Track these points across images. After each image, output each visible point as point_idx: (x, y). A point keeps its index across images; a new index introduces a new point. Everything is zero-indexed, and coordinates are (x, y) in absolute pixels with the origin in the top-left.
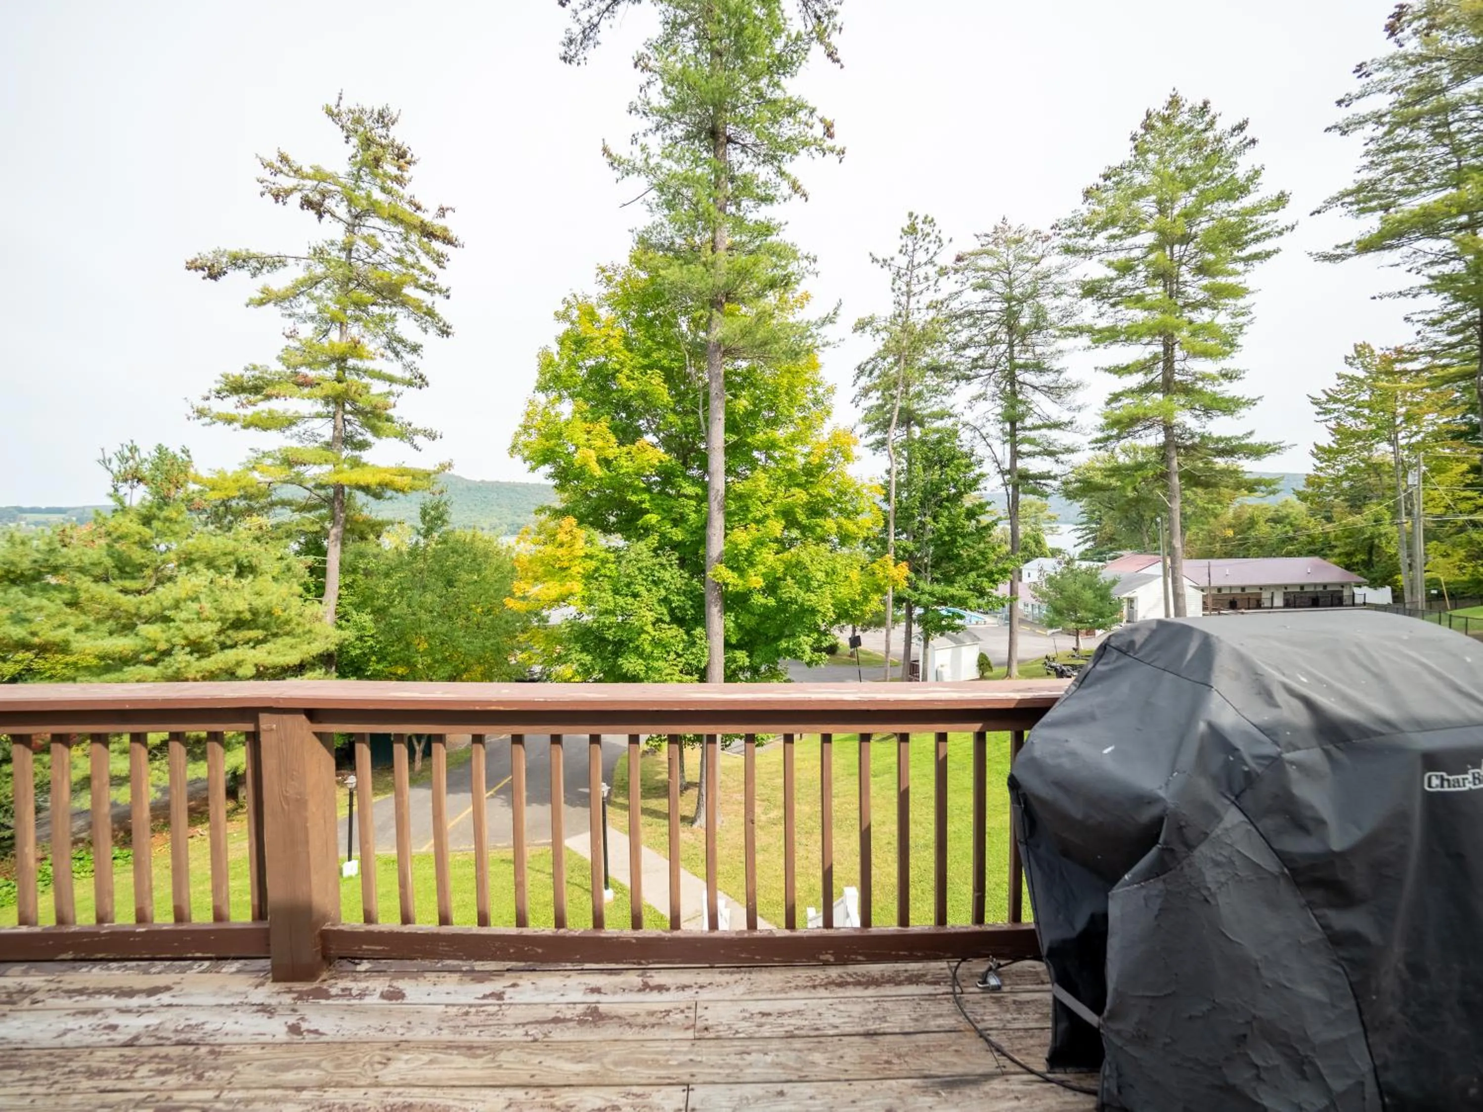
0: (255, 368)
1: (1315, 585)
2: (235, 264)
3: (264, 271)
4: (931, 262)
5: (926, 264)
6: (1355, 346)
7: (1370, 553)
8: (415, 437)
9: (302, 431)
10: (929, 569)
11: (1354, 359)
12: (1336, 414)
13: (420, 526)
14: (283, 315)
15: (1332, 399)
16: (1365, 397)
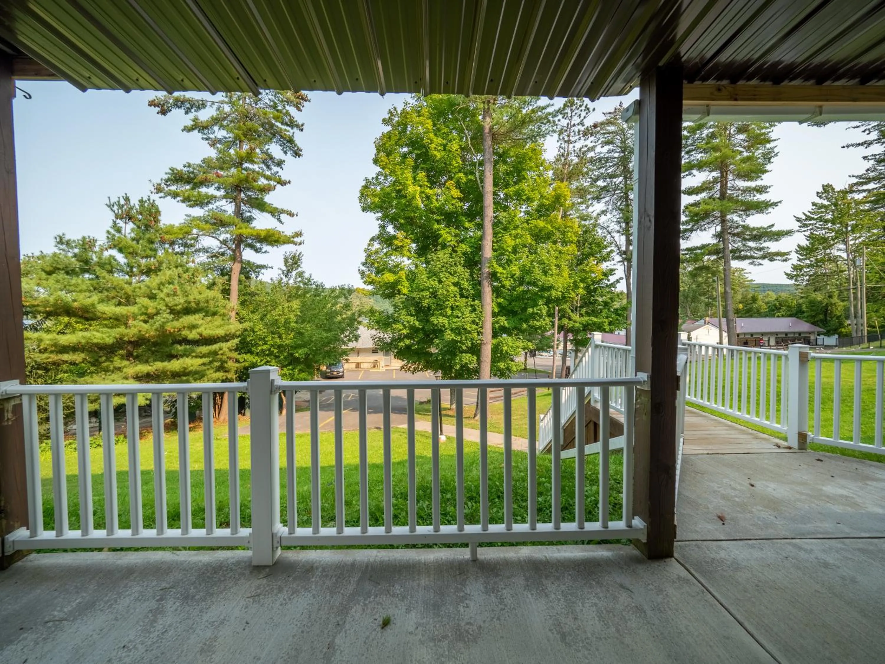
0: (189, 166)
1: (794, 333)
2: (176, 105)
3: (193, 110)
4: (582, 123)
5: (578, 124)
6: (823, 186)
7: (826, 315)
8: (281, 215)
9: (215, 208)
10: (578, 309)
11: (823, 193)
12: (811, 227)
13: (284, 268)
14: (203, 139)
15: (809, 218)
16: (829, 217)
